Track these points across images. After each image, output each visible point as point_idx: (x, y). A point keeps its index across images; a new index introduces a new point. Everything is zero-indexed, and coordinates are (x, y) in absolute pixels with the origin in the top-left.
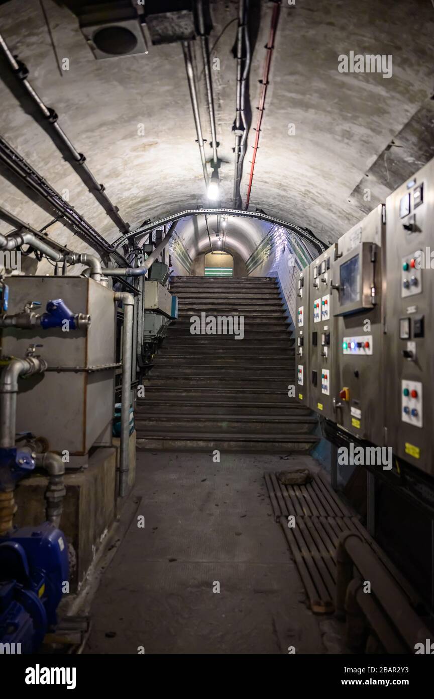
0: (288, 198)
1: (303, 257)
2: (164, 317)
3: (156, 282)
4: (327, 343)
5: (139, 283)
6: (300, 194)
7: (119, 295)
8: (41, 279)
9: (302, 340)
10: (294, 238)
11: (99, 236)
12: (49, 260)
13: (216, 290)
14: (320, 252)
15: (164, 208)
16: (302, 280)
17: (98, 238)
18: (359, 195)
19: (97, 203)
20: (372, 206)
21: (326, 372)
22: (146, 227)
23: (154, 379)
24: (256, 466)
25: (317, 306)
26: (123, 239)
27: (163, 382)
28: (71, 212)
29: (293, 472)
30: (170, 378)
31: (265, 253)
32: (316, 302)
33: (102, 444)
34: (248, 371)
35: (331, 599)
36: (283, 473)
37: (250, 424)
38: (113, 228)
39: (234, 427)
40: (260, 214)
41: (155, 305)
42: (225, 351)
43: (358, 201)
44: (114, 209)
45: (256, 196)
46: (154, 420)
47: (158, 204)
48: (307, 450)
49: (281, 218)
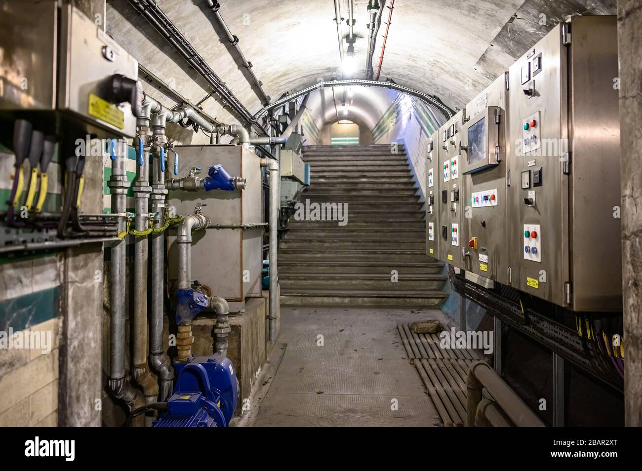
0: (417, 67)
1: (430, 124)
2: (299, 183)
3: (291, 151)
4: (457, 199)
5: (275, 152)
6: (429, 64)
7: (264, 161)
8: (201, 147)
9: (432, 199)
10: (421, 105)
11: (244, 108)
12: (204, 131)
13: (345, 158)
14: (448, 118)
15: (301, 81)
16: (432, 144)
17: (243, 110)
18: (484, 63)
19: (244, 79)
20: (496, 72)
21: (455, 226)
22: (285, 99)
23: (290, 242)
24: (389, 318)
25: (447, 167)
26: (263, 111)
27: (298, 244)
28: (222, 88)
29: (424, 322)
30: (305, 241)
31: (391, 121)
32: (445, 163)
33: (252, 295)
34: (379, 234)
35: (463, 422)
36: (415, 324)
37: (382, 282)
38: (255, 100)
39: (368, 285)
40: (390, 83)
41: (290, 173)
42: (356, 215)
43: (483, 69)
44: (258, 83)
45: (387, 67)
46: (293, 279)
47: (296, 78)
48: (437, 305)
49: (409, 87)
